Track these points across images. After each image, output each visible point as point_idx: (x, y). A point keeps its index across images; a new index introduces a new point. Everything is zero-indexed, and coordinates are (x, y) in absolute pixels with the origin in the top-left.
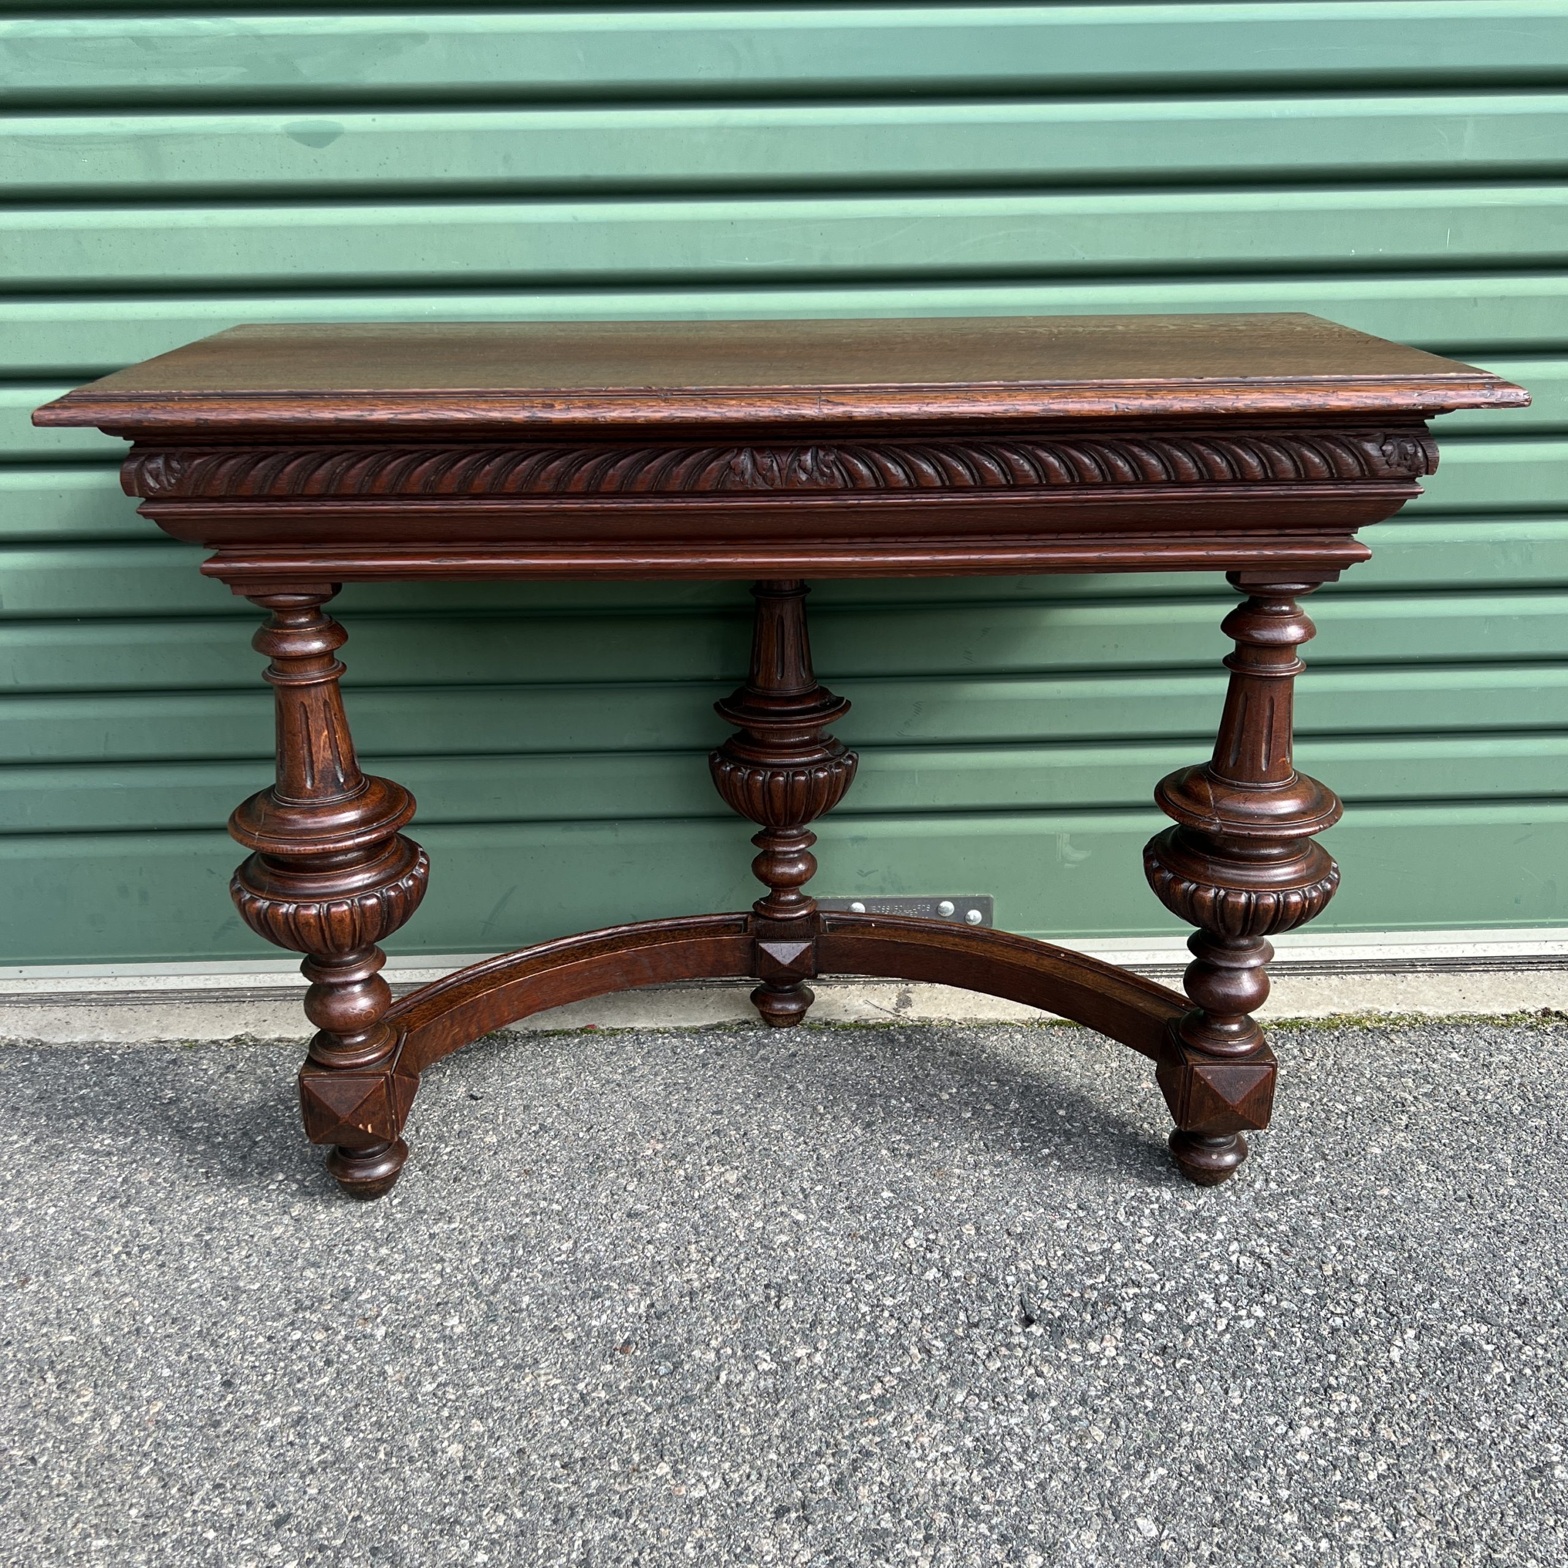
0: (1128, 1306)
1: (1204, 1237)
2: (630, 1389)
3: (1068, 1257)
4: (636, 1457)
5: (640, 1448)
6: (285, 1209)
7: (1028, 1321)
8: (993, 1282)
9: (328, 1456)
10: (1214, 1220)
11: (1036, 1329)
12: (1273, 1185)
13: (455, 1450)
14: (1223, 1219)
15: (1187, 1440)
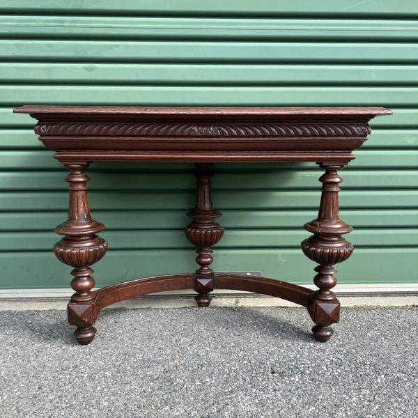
0: (302, 369)
1: (322, 354)
2: (158, 389)
3: (284, 358)
4: (159, 405)
5: (161, 403)
6: (61, 347)
7: (273, 373)
8: (263, 364)
9: (68, 405)
10: (325, 350)
11: (276, 375)
12: (341, 342)
13: (106, 404)
14: (328, 350)
15: (320, 401)
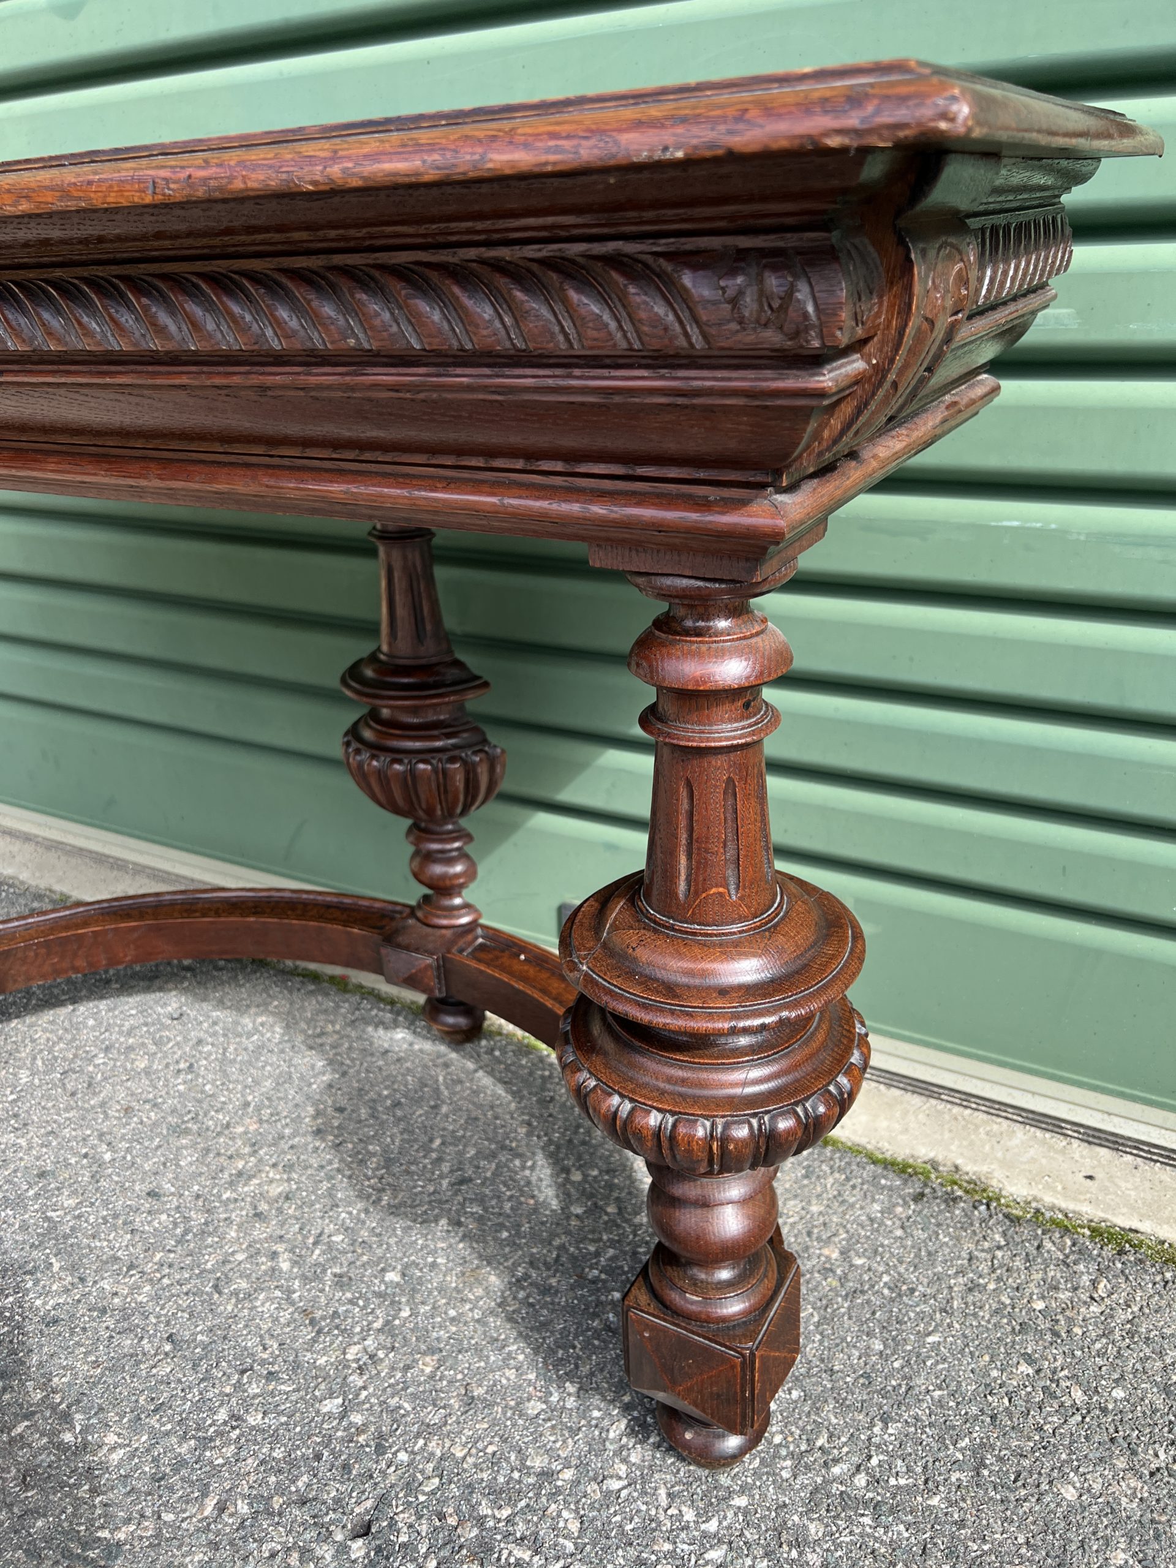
7: (364, 1531)
11: (358, 1549)
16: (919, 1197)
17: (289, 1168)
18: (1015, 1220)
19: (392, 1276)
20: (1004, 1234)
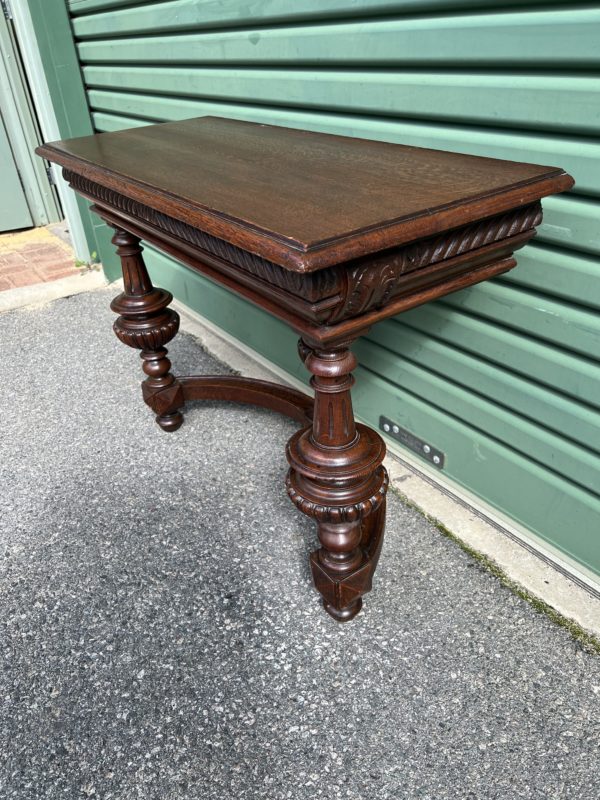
0: (259, 622)
1: (324, 630)
2: (136, 520)
3: (275, 593)
4: (110, 536)
5: (115, 534)
7: (229, 597)
8: (244, 578)
9: (83, 482)
10: (340, 630)
11: (226, 601)
12: (385, 643)
13: (96, 501)
14: (342, 633)
15: (192, 670)
16: (470, 566)
17: (257, 484)
18: (503, 586)
19: (272, 529)
20: (495, 590)
